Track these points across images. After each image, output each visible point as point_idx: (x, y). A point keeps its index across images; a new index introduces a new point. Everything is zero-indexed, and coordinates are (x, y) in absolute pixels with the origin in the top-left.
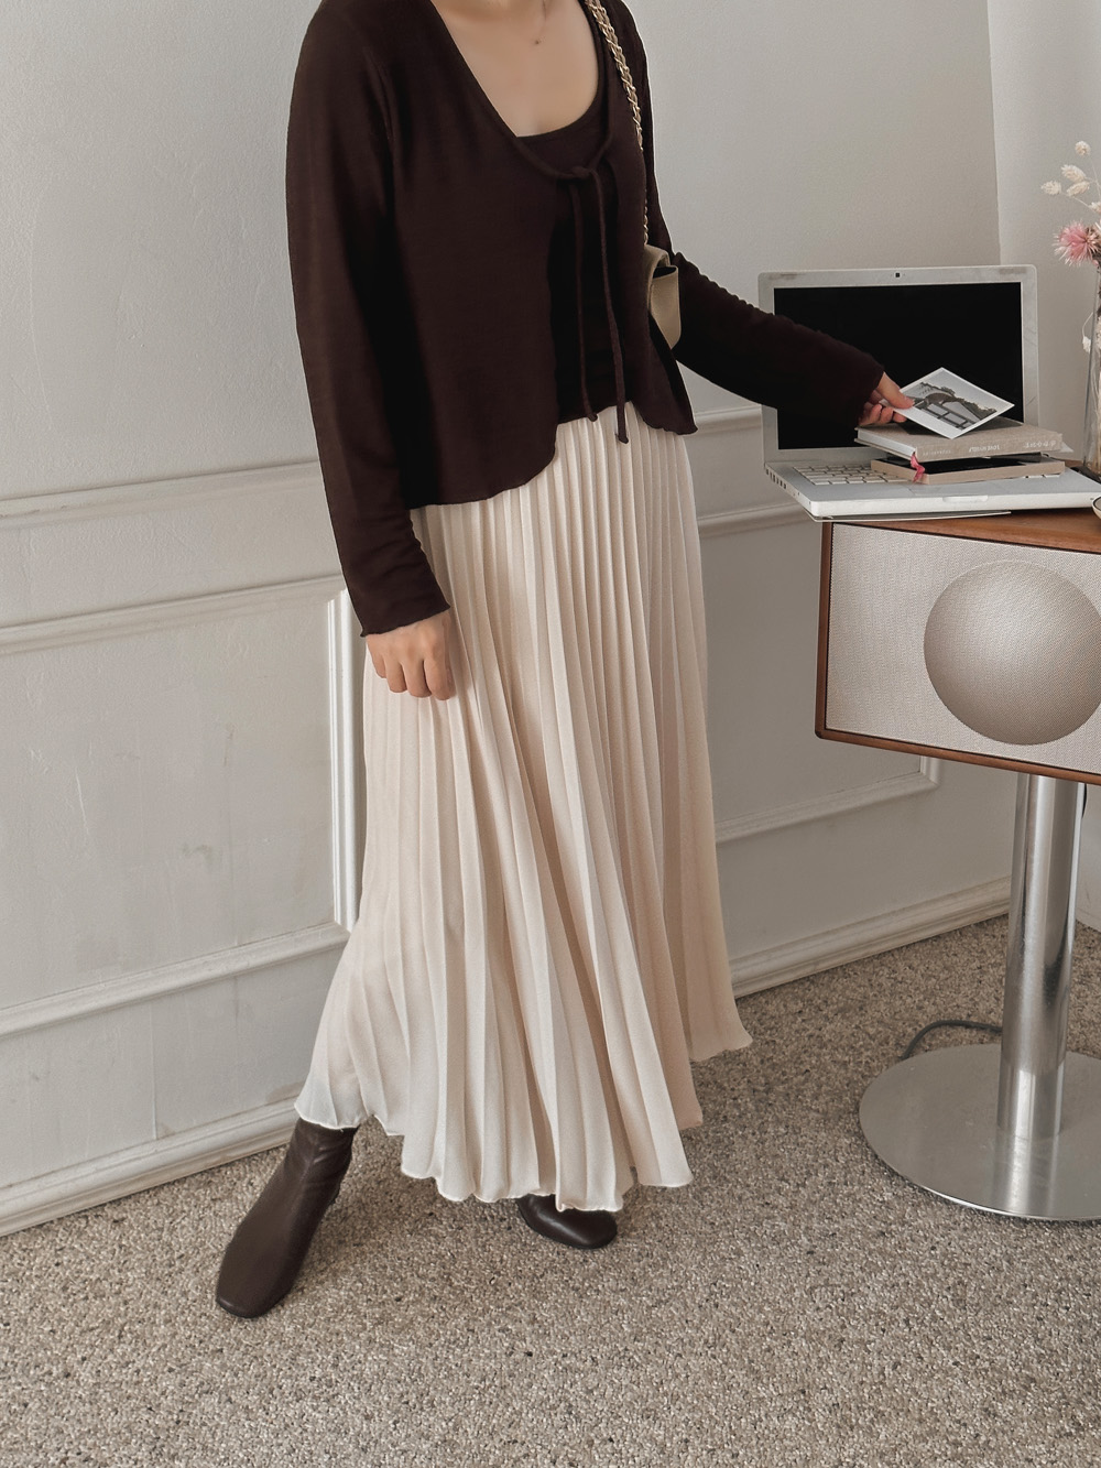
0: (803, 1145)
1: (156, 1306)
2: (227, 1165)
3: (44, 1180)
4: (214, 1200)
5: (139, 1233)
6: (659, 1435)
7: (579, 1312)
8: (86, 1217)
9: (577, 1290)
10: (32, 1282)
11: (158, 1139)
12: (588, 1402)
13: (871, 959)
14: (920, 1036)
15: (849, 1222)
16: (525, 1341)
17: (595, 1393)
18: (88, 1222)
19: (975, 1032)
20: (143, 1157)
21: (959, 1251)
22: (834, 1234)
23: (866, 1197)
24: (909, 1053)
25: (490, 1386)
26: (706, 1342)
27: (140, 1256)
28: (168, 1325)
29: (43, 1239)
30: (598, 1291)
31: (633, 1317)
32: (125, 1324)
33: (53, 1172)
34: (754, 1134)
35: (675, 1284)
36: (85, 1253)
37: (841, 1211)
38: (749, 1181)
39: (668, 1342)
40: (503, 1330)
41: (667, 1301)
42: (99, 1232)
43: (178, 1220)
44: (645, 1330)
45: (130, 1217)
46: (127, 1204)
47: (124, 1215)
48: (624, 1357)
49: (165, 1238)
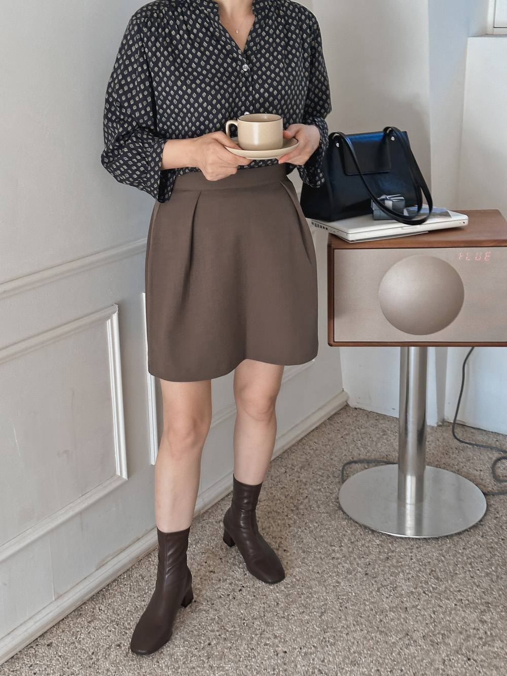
0: (329, 529)
2: (83, 604)
4: (89, 622)
7: (292, 627)
8: (32, 647)
11: (55, 600)
14: (342, 471)
15: (371, 557)
16: (279, 647)
18: (35, 649)
20: (53, 611)
21: (422, 558)
23: (370, 544)
24: (343, 480)
27: (72, 658)
40: (266, 645)
41: (325, 612)
42: (44, 652)
43: (79, 636)
44: (325, 627)
45: (54, 641)
46: (48, 636)
47: (50, 641)
48: (326, 641)
49: (79, 646)
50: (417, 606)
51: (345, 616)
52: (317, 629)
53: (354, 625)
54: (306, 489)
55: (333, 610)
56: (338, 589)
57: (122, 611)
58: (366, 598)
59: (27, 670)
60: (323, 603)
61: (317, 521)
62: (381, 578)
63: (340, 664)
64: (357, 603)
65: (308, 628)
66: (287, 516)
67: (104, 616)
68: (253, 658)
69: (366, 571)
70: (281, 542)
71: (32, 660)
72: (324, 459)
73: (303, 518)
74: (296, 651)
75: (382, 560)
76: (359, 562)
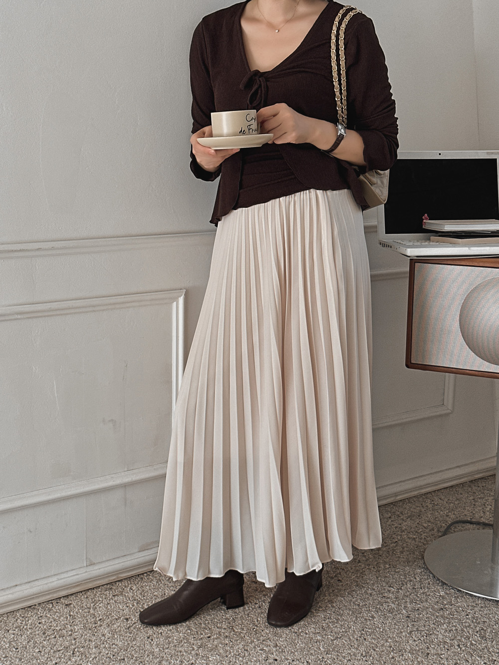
0: (398, 572)
1: (90, 640)
2: (119, 581)
3: (32, 583)
4: (114, 596)
5: (78, 609)
7: (298, 642)
8: (52, 603)
10: (28, 631)
11: (87, 566)
13: (422, 495)
14: (449, 527)
15: (425, 604)
16: (273, 654)
18: (53, 605)
19: (475, 525)
20: (80, 574)
21: (480, 616)
22: (418, 609)
23: (432, 594)
24: (445, 533)
27: (80, 619)
28: (97, 648)
29: (32, 612)
30: (306, 633)
31: (324, 644)
32: (75, 648)
33: (36, 580)
34: (374, 568)
35: (344, 630)
36: (53, 618)
37: (420, 600)
38: (374, 588)
39: (343, 655)
40: (261, 650)
41: (340, 638)
42: (59, 609)
43: (97, 604)
44: (331, 649)
45: (74, 603)
46: (71, 598)
47: (71, 602)
49: (92, 612)
50: (442, 655)
51: (358, 646)
52: (322, 649)
53: (362, 655)
54: (401, 535)
55: (350, 638)
56: (368, 623)
57: (149, 594)
58: (391, 636)
59: (35, 619)
61: (391, 563)
62: (422, 623)
64: (379, 638)
65: (313, 646)
67: (130, 594)
68: (242, 657)
69: (410, 614)
70: (340, 573)
71: (45, 612)
72: (439, 514)
74: (287, 662)
75: (434, 609)
76: (409, 606)
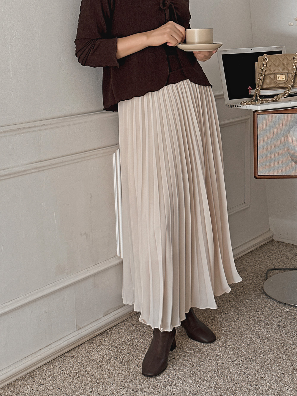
0: (256, 303)
1: (102, 374)
2: (94, 337)
3: (50, 346)
4: (98, 346)
5: (81, 358)
6: (274, 374)
7: (228, 351)
8: (62, 358)
9: (223, 346)
10: (58, 376)
11: (77, 330)
12: (249, 371)
14: (267, 274)
15: (283, 317)
16: (219, 360)
17: (249, 368)
19: (279, 271)
20: (75, 336)
22: (281, 321)
23: (283, 311)
24: (267, 278)
25: (218, 373)
26: (269, 351)
27: (87, 364)
28: (110, 378)
29: (52, 366)
30: (229, 345)
31: (244, 349)
32: (97, 380)
33: (51, 344)
34: (241, 303)
36: (69, 366)
37: (279, 315)
38: (249, 314)
39: (259, 353)
40: (210, 359)
41: (250, 344)
42: (69, 360)
43: (91, 353)
44: (250, 351)
45: (76, 355)
46: (72, 352)
47: (73, 355)
48: (249, 358)
49: (91, 358)
51: (264, 346)
52: (245, 352)
55: (255, 343)
56: (260, 333)
57: (119, 341)
58: (277, 338)
59: (57, 369)
60: (249, 340)
61: (248, 299)
62: (288, 328)
63: (258, 370)
64: (272, 340)
65: (238, 352)
66: (228, 296)
67: (107, 343)
68: (202, 365)
69: (279, 324)
70: (224, 309)
71: (61, 364)
72: (255, 267)
73: (239, 297)
74: (230, 363)
75: (290, 319)
76: (275, 320)
